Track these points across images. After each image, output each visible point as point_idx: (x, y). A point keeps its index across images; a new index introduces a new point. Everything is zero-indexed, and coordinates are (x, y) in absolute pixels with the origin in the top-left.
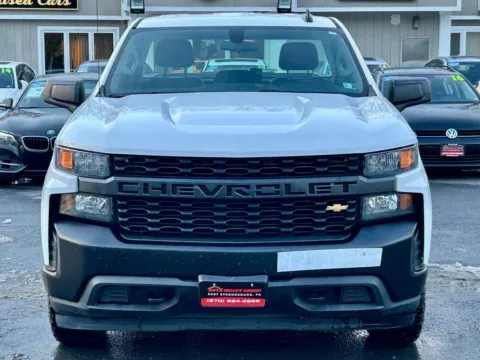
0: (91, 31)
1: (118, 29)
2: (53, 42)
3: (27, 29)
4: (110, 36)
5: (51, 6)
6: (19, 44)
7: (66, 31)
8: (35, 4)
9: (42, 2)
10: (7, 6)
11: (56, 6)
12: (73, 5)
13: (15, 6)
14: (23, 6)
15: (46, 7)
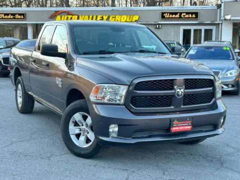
0: (203, 28)
1: (215, 27)
2: (187, 33)
3: (176, 27)
4: (211, 30)
5: (187, 18)
6: (172, 33)
7: (192, 28)
8: (180, 17)
9: (184, 16)
10: (169, 18)
11: (189, 18)
12: (197, 17)
13: (172, 18)
14: (175, 18)
15: (185, 18)
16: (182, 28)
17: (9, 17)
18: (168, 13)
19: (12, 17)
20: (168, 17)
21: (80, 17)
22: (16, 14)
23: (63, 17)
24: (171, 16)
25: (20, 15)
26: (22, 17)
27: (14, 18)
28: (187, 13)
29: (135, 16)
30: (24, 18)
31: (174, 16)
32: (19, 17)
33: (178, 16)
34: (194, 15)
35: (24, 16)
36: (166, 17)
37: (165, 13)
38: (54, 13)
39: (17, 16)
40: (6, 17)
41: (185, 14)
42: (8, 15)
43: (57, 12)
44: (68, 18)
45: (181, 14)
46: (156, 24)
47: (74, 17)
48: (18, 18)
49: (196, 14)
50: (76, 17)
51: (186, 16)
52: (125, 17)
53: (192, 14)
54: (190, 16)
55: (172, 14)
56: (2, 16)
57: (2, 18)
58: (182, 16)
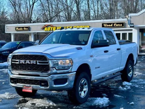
0: (128, 32)
5: (117, 26)
7: (121, 33)
8: (113, 26)
9: (115, 25)
10: (107, 27)
11: (118, 26)
12: (123, 26)
13: (108, 27)
14: (110, 27)
15: (116, 26)
16: (115, 33)
17: (21, 29)
18: (106, 24)
19: (22, 29)
20: (106, 26)
21: (57, 28)
22: (24, 27)
23: (48, 28)
25: (26, 28)
26: (27, 29)
27: (23, 30)
28: (117, 24)
30: (28, 30)
31: (109, 25)
32: (26, 29)
33: (112, 25)
34: (121, 25)
37: (104, 24)
38: (44, 26)
39: (25, 29)
40: (19, 29)
41: (116, 24)
42: (20, 28)
43: (45, 25)
44: (50, 29)
45: (113, 24)
47: (54, 28)
50: (55, 28)
51: (116, 25)
53: (120, 24)
54: (119, 25)
55: (109, 24)
56: (17, 29)
57: (17, 30)
58: (114, 25)
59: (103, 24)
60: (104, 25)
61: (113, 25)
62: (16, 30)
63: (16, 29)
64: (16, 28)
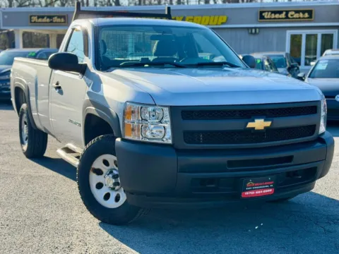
0: (319, 33)
1: (337, 31)
2: (295, 40)
4: (331, 36)
5: (296, 18)
7: (304, 33)
8: (287, 17)
9: (292, 15)
10: (270, 19)
12: (310, 16)
13: (275, 18)
14: (279, 18)
15: (294, 18)
16: (289, 33)
17: (45, 20)
18: (268, 12)
19: (48, 20)
20: (269, 17)
22: (54, 16)
24: (273, 16)
26: (63, 20)
27: (51, 22)
28: (297, 12)
29: (221, 17)
30: (65, 22)
31: (277, 16)
32: (59, 20)
33: (283, 15)
35: (65, 19)
36: (266, 17)
37: (265, 12)
40: (40, 20)
41: (293, 13)
42: (43, 17)
46: (252, 28)
48: (56, 22)
49: (310, 12)
51: (295, 16)
52: (208, 18)
53: (304, 12)
54: (301, 15)
55: (275, 12)
56: (35, 19)
57: (35, 22)
58: (289, 16)
59: (261, 13)
60: (265, 15)
61: (287, 15)
62: (31, 22)
63: (31, 19)
64: (31, 16)
